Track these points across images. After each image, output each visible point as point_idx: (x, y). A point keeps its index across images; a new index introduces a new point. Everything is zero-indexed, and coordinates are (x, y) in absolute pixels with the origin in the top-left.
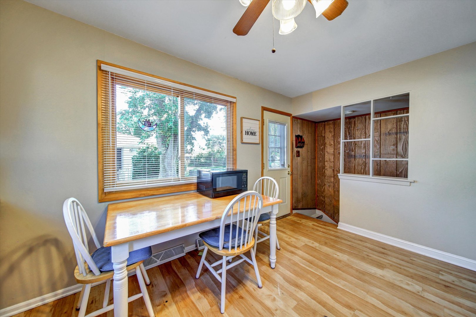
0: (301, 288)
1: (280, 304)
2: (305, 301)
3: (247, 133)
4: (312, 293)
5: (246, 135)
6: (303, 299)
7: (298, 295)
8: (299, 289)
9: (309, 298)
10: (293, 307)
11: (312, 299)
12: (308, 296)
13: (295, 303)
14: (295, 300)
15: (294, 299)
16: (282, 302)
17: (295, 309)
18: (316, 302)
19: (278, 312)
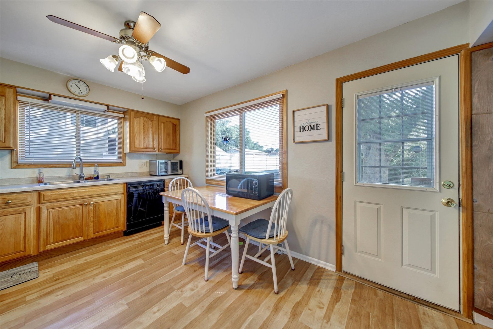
0: (206, 312)
1: (188, 294)
2: (189, 314)
3: (303, 129)
4: (199, 323)
5: (300, 131)
6: (192, 312)
7: (196, 308)
8: (205, 310)
9: (193, 319)
10: (183, 303)
11: (191, 322)
12: (195, 319)
13: (187, 304)
14: (191, 306)
15: (192, 304)
16: (188, 295)
17: (181, 305)
18: (187, 324)
19: (180, 293)
